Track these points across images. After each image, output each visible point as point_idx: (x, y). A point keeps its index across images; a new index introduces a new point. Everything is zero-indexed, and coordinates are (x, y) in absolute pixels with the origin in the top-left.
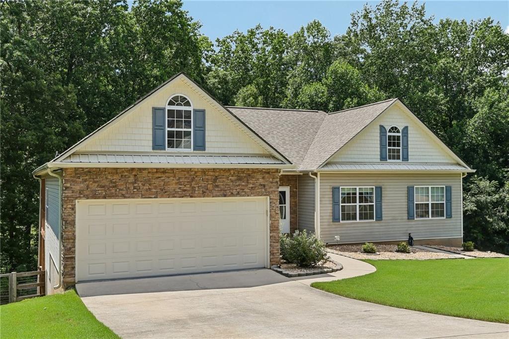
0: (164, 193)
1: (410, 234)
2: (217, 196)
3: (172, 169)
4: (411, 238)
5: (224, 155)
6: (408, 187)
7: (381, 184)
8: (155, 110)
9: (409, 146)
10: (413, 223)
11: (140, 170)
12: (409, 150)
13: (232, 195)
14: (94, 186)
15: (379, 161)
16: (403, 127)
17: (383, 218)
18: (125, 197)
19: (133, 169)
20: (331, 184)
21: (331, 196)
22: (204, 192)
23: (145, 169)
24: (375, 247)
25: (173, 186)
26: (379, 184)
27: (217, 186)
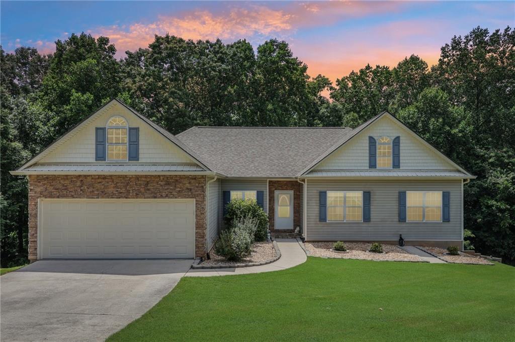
0: (104, 194)
1: (401, 235)
2: (149, 198)
3: (111, 176)
4: (401, 239)
5: (154, 164)
6: (399, 193)
7: (370, 189)
8: (97, 129)
9: (401, 155)
10: (404, 225)
11: (86, 176)
12: (401, 158)
13: (162, 197)
14: (51, 189)
15: (368, 168)
16: (395, 137)
17: (372, 220)
18: (74, 197)
19: (80, 176)
20: (319, 189)
21: (318, 199)
22: (137, 194)
23: (89, 176)
24: (345, 245)
25: (111, 190)
26: (367, 190)
27: (149, 190)
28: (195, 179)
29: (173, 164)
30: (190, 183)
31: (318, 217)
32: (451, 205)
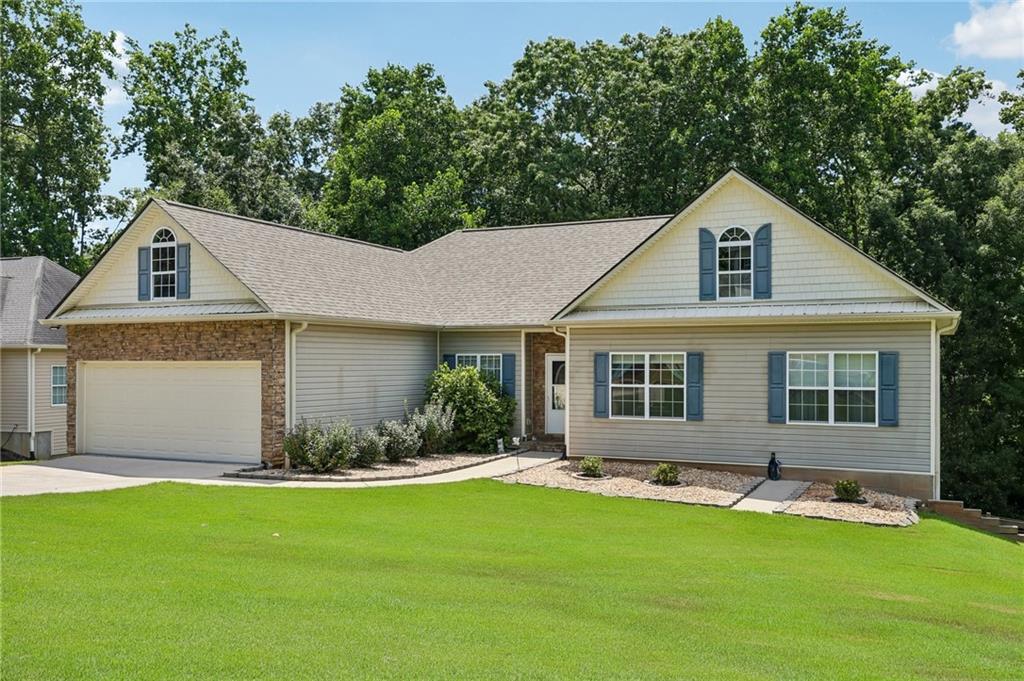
0: (147, 354)
1: (773, 454)
2: (201, 359)
3: (156, 324)
4: (773, 462)
6: (771, 355)
7: (701, 347)
8: (140, 250)
9: (774, 267)
10: (782, 431)
11: (128, 325)
12: (774, 275)
13: (218, 358)
14: (89, 345)
15: (697, 300)
16: (759, 226)
17: (706, 417)
18: (114, 359)
19: (120, 325)
20: (592, 348)
21: (592, 369)
22: (187, 354)
23: (130, 324)
25: (156, 346)
26: (696, 348)
27: (201, 346)
28: (261, 326)
29: (232, 302)
30: (253, 334)
31: (592, 408)
32: (901, 384)
